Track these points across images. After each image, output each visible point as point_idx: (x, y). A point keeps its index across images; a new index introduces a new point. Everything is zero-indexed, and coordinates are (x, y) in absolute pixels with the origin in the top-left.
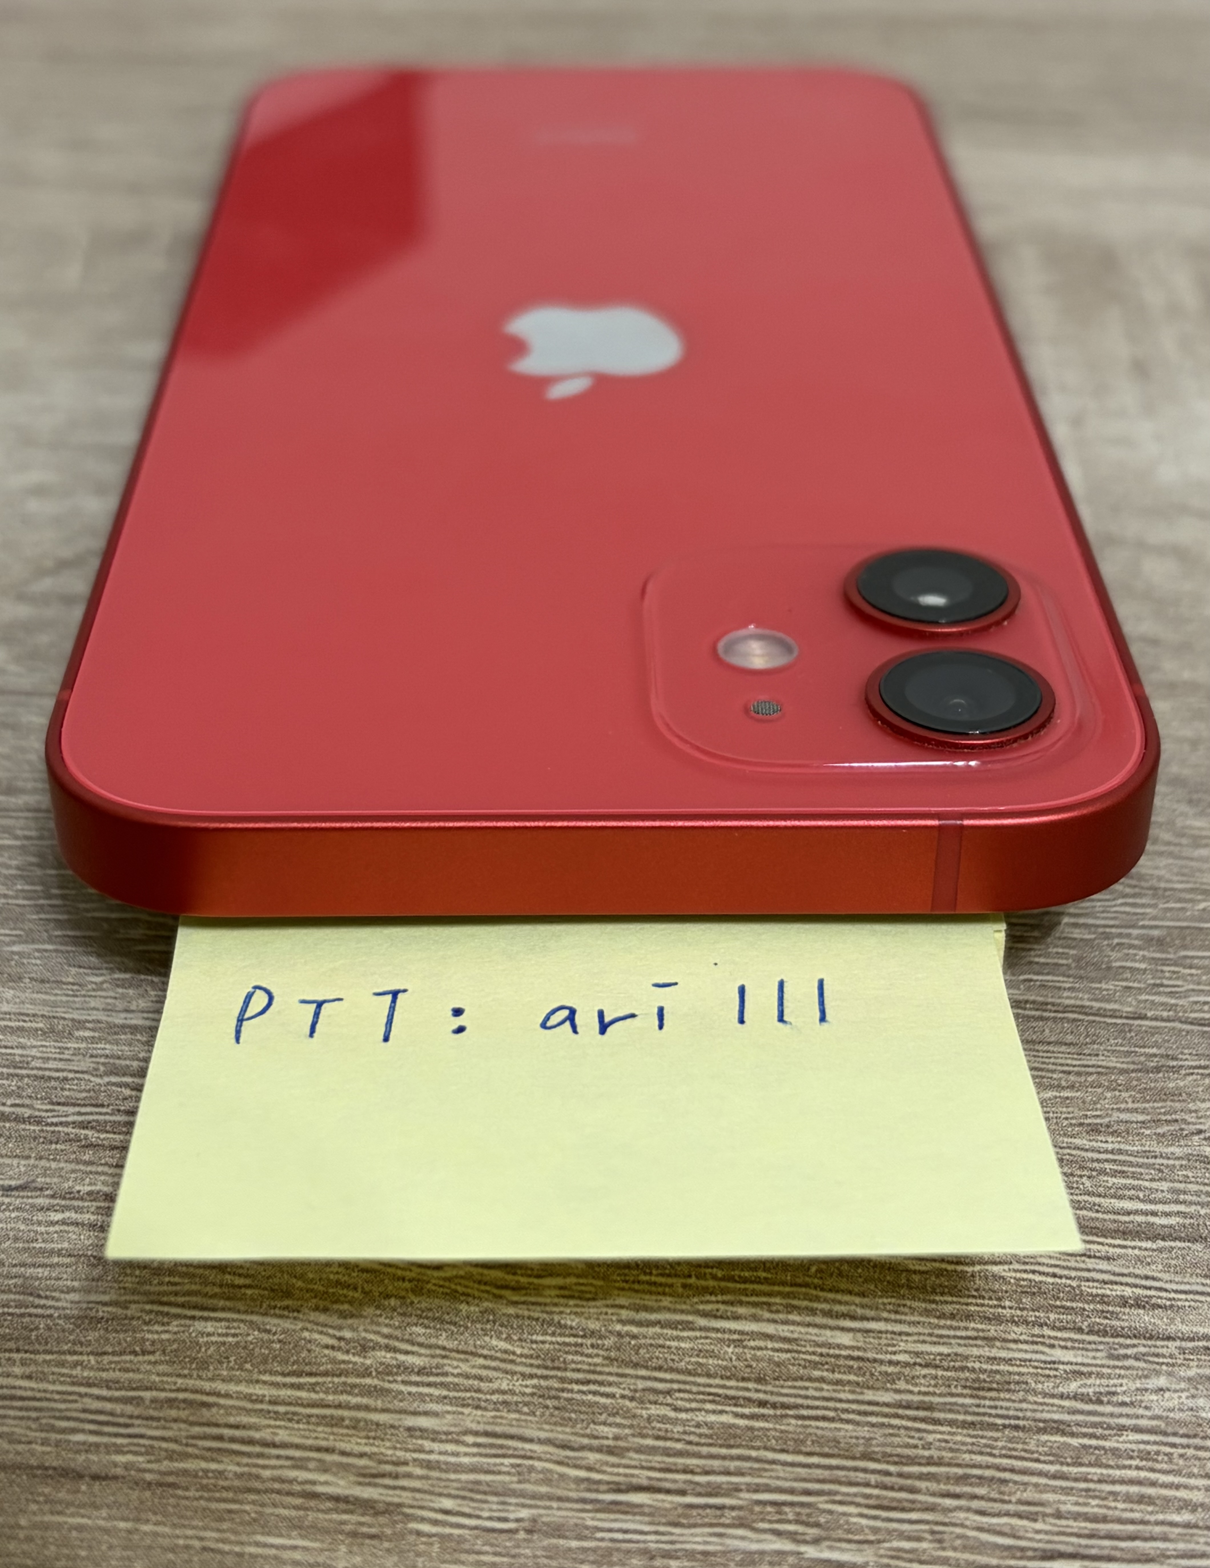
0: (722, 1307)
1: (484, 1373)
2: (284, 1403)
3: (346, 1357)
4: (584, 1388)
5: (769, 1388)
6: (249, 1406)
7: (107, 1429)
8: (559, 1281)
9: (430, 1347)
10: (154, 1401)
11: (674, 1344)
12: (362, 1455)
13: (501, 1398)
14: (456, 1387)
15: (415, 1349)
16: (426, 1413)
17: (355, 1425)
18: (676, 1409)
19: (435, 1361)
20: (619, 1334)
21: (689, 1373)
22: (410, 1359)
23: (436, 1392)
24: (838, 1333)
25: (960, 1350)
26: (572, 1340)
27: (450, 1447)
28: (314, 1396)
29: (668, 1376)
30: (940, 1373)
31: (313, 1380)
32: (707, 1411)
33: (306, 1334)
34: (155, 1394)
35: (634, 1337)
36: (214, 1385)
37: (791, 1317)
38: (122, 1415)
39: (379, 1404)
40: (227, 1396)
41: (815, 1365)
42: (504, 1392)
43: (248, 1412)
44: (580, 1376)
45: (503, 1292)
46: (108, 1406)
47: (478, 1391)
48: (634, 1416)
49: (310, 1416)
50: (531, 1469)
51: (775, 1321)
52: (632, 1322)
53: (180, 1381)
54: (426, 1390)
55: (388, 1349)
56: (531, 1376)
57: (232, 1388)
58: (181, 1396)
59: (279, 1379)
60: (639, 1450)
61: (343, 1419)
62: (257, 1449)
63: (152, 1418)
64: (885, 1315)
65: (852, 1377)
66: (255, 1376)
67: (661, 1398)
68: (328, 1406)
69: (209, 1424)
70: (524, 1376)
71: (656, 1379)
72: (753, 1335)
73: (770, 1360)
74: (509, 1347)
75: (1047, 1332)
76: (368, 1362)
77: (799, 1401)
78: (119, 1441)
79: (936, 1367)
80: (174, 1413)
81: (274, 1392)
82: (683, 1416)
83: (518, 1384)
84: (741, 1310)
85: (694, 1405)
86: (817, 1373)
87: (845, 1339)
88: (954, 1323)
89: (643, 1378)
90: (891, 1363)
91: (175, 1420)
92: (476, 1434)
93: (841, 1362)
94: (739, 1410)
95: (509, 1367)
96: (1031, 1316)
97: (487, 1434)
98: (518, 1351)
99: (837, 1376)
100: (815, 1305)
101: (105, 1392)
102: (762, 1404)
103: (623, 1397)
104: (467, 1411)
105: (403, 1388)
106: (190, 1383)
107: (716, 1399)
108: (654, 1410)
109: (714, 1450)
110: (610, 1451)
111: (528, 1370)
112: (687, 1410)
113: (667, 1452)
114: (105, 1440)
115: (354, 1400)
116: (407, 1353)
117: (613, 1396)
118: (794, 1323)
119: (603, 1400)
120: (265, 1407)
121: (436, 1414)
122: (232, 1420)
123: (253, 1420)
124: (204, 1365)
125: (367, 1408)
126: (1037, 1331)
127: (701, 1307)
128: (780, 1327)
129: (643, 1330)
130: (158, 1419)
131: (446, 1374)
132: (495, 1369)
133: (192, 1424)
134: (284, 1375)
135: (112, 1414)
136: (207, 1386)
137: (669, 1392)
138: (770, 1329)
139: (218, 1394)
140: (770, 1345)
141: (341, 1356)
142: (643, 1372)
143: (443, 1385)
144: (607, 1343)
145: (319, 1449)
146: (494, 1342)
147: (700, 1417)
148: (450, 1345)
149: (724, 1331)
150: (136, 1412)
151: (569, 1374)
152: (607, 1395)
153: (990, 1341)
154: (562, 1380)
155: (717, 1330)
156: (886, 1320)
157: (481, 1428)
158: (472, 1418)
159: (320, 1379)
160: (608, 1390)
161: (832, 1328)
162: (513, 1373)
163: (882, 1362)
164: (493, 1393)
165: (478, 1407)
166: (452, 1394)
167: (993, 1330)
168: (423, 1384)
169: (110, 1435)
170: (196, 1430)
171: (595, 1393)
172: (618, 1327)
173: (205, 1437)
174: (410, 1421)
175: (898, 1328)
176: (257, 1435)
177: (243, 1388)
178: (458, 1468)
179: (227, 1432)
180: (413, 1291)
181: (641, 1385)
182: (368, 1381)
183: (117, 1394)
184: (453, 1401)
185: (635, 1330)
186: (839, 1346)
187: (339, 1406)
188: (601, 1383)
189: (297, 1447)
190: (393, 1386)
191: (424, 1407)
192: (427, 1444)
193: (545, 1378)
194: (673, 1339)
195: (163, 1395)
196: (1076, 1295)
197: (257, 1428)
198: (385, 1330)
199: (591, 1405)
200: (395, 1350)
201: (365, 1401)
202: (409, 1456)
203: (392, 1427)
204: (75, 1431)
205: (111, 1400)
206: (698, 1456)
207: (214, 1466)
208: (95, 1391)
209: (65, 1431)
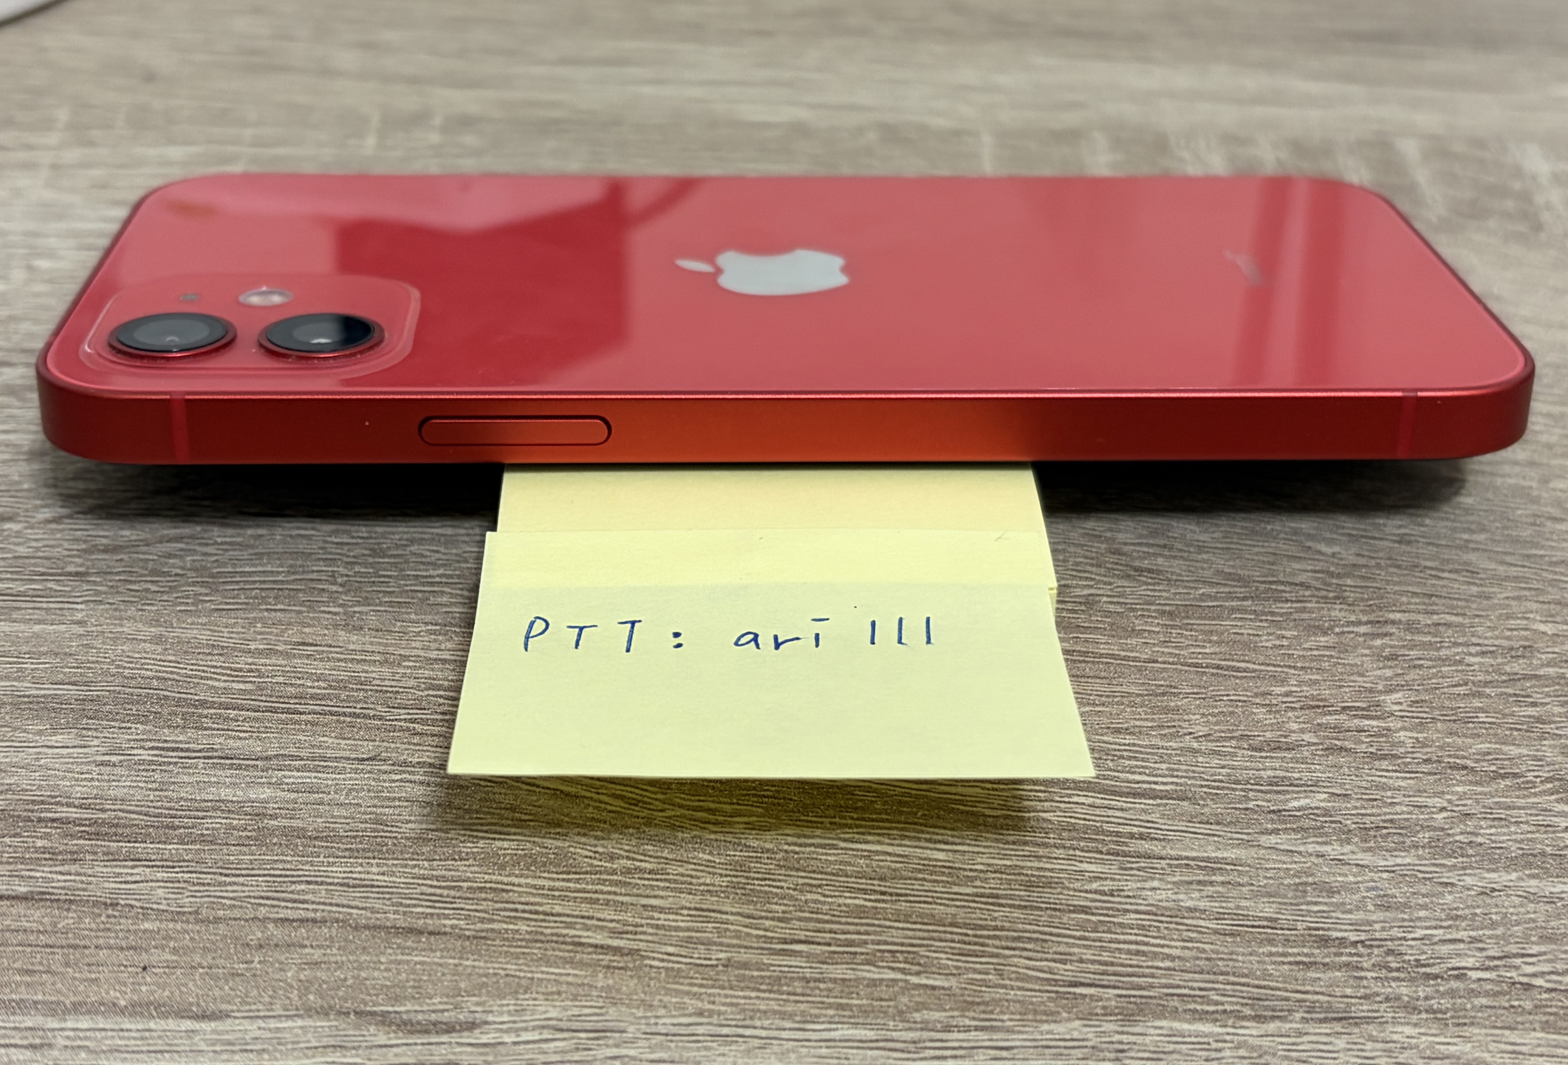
0: (856, 836)
1: (694, 873)
2: (558, 890)
3: (600, 863)
4: (763, 883)
5: (888, 884)
6: (535, 891)
7: (437, 905)
8: (746, 819)
9: (657, 857)
10: (469, 888)
11: (824, 857)
12: (612, 921)
13: (706, 888)
14: (675, 882)
15: (647, 858)
16: (655, 897)
17: (607, 903)
18: (824, 896)
19: (660, 866)
20: (786, 851)
21: (834, 875)
22: (643, 865)
23: (662, 884)
24: (935, 852)
25: (1018, 863)
26: (754, 854)
27: (672, 917)
28: (578, 886)
29: (820, 876)
30: (1004, 876)
31: (577, 876)
32: (846, 897)
33: (572, 849)
34: (470, 884)
35: (797, 853)
36: (510, 879)
37: (904, 842)
38: (448, 896)
39: (623, 891)
40: (519, 885)
41: (920, 871)
42: (708, 885)
43: (533, 895)
44: (760, 876)
45: (707, 826)
46: (438, 891)
47: (691, 884)
48: (797, 900)
49: (576, 898)
50: (727, 930)
51: (892, 845)
52: (795, 844)
53: (486, 877)
54: (655, 883)
55: (628, 858)
56: (726, 876)
57: (523, 881)
58: (488, 885)
59: (555, 876)
60: (800, 919)
61: (598, 900)
62: (541, 917)
63: (469, 899)
64: (968, 842)
65: (944, 878)
66: (538, 874)
67: (814, 889)
68: (588, 892)
69: (507, 902)
70: (721, 875)
71: (811, 878)
72: (877, 853)
73: (889, 868)
74: (710, 858)
75: (1078, 853)
76: (615, 866)
77: (908, 892)
78: (447, 912)
79: (1002, 873)
80: (483, 895)
81: (552, 883)
82: (830, 900)
83: (717, 880)
84: (870, 838)
85: (837, 894)
86: (920, 876)
87: (941, 856)
88: (1015, 847)
89: (802, 877)
90: (971, 870)
91: (485, 900)
92: (689, 909)
93: (938, 869)
94: (867, 897)
95: (711, 870)
96: (1068, 844)
97: (696, 909)
98: (718, 861)
99: (934, 877)
100: (920, 835)
101: (435, 883)
102: (883, 893)
103: (789, 888)
104: (682, 895)
105: (639, 881)
106: (494, 878)
107: (851, 890)
108: (809, 896)
109: (850, 920)
110: (780, 920)
111: (724, 872)
112: (832, 897)
113: (818, 921)
114: (437, 911)
115: (606, 889)
116: (641, 861)
117: (782, 888)
118: (905, 846)
119: (775, 890)
120: (545, 892)
121: (662, 897)
122: (523, 900)
123: (538, 900)
124: (502, 867)
125: (615, 893)
126: (1071, 852)
127: (842, 836)
128: (896, 848)
129: (803, 849)
130: (473, 899)
131: (668, 874)
132: (702, 871)
133: (496, 902)
134: (557, 873)
135: (441, 896)
136: (505, 880)
137: (820, 886)
138: (890, 849)
139: (514, 885)
140: (889, 858)
141: (596, 862)
142: (803, 874)
143: (666, 880)
144: (778, 856)
145: (583, 917)
146: (701, 855)
147: (841, 901)
148: (670, 856)
149: (858, 850)
150: (458, 895)
151: (752, 875)
152: (778, 887)
153: (1039, 858)
154: (747, 878)
155: (853, 850)
156: (969, 845)
157: (692, 905)
158: (686, 900)
159: (582, 876)
160: (778, 884)
161: (931, 849)
162: (714, 874)
163: (965, 870)
164: (700, 885)
165: (690, 893)
166: (672, 886)
167: (1041, 851)
168: (653, 880)
169: (440, 908)
170: (499, 905)
171: (769, 886)
172: (786, 847)
173: (505, 910)
174: (644, 901)
175: (976, 849)
176: (540, 909)
177: (529, 881)
178: (677, 929)
179: (520, 907)
180: (645, 824)
181: (801, 881)
182: (615, 877)
183: (444, 884)
184: (673, 890)
185: (797, 849)
186: (936, 860)
187: (596, 892)
188: (774, 880)
189: (568, 916)
190: (632, 881)
191: (654, 893)
192: (656, 915)
193: (736, 876)
194: (823, 854)
195: (475, 885)
196: (1099, 831)
197: (541, 905)
198: (626, 848)
199: (766, 893)
200: (634, 859)
201: (613, 889)
202: (643, 922)
203: (632, 904)
204: (415, 906)
205: (439, 887)
206: (840, 923)
207: (511, 927)
208: (429, 882)
209: (409, 906)
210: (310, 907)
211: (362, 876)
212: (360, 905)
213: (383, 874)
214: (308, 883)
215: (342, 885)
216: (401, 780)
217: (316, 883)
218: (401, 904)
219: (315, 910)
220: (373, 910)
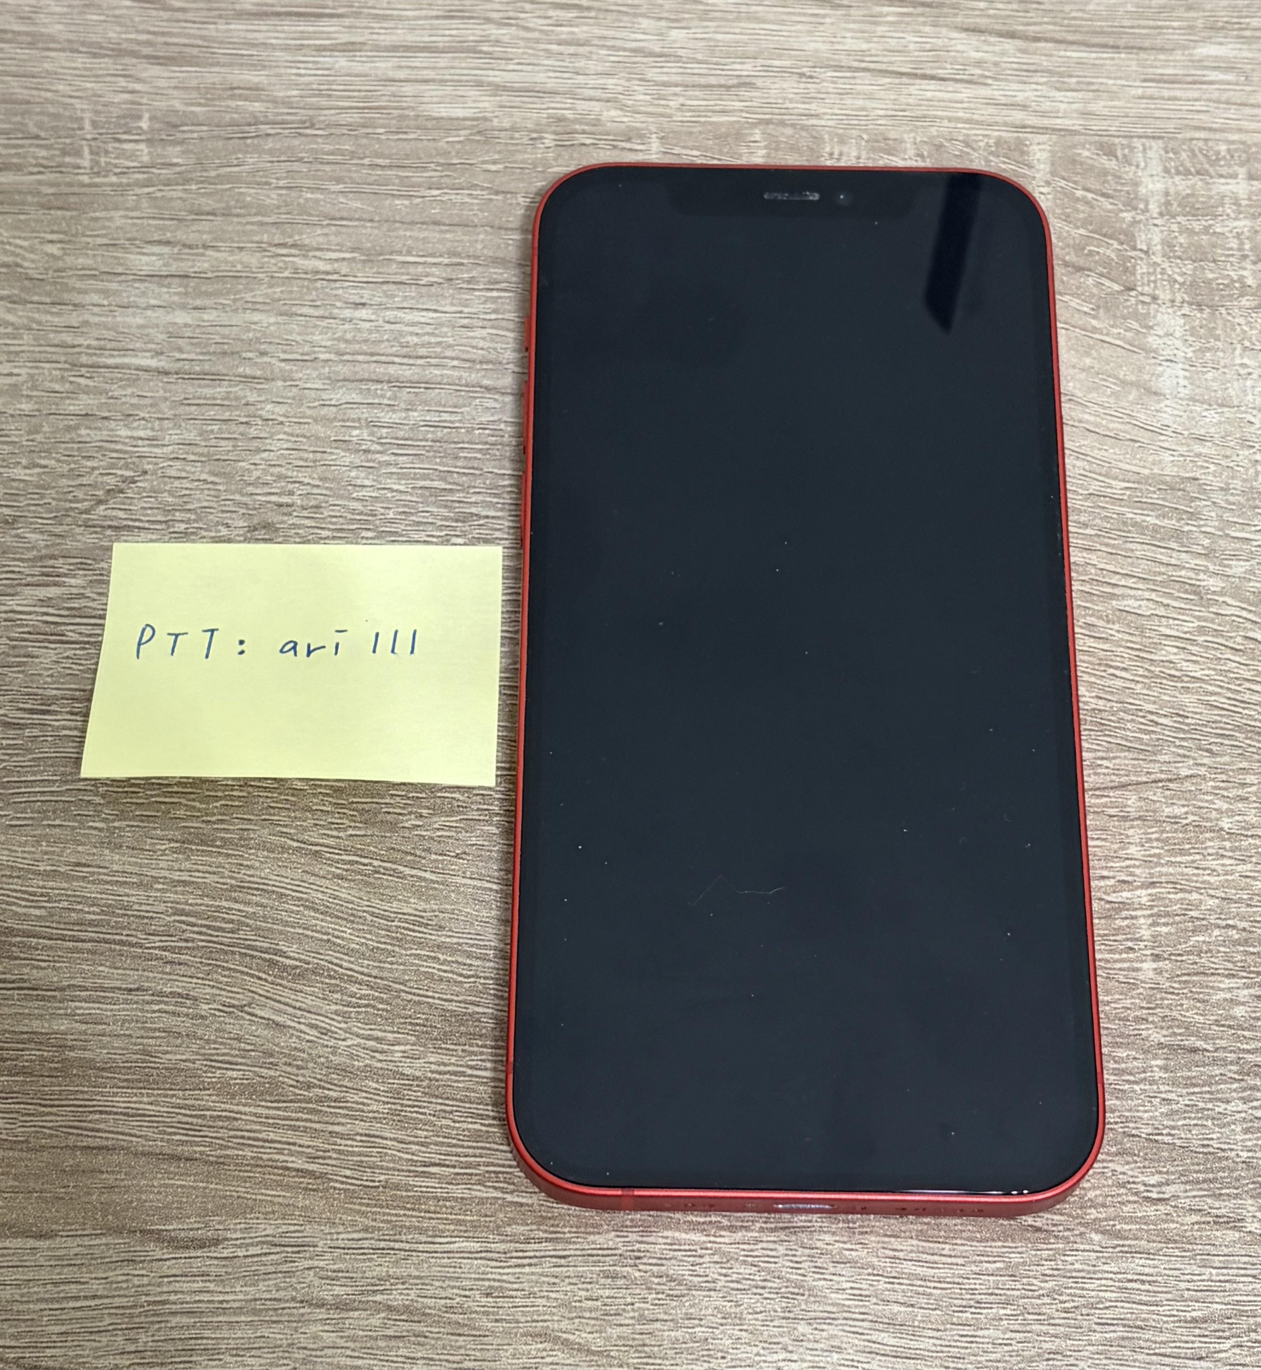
4: (413, 1110)
8: (402, 1047)
9: (340, 1086)
10: (211, 1117)
11: (457, 1084)
12: (309, 1147)
13: (374, 1115)
14: (353, 1109)
15: (332, 1087)
16: (338, 1124)
17: (305, 1130)
18: (454, 1121)
19: (342, 1095)
20: (430, 1079)
21: (463, 1100)
22: (331, 1093)
23: (342, 1112)
26: (408, 1082)
27: (349, 1142)
28: (284, 1115)
29: (452, 1102)
31: (284, 1106)
32: (467, 1122)
33: (282, 1078)
34: (211, 1112)
38: (196, 1125)
39: (316, 1119)
40: (245, 1114)
42: (375, 1112)
44: (410, 1103)
46: (190, 1120)
47: (363, 1111)
48: (435, 1125)
50: (386, 1154)
52: (436, 1072)
54: (338, 1111)
55: (320, 1087)
56: (388, 1103)
57: (247, 1109)
58: (224, 1114)
60: (436, 1144)
62: (261, 1144)
63: (211, 1127)
67: (448, 1115)
69: (237, 1130)
70: (385, 1103)
71: (445, 1104)
74: (378, 1086)
76: (311, 1095)
78: (196, 1139)
80: (221, 1124)
81: (267, 1112)
83: (381, 1107)
89: (439, 1104)
91: (222, 1128)
92: (361, 1135)
94: (483, 1122)
95: (377, 1097)
97: (366, 1135)
98: (382, 1089)
101: (188, 1112)
102: (495, 1118)
103: (431, 1114)
104: (356, 1122)
105: (326, 1110)
106: (227, 1106)
108: (444, 1122)
109: (470, 1144)
110: (422, 1144)
111: (386, 1100)
112: (460, 1121)
113: (449, 1145)
114: (189, 1138)
116: (328, 1090)
117: (425, 1114)
119: (420, 1116)
120: (263, 1120)
121: (343, 1124)
122: (247, 1128)
123: (258, 1127)
124: (233, 1096)
125: (311, 1121)
127: (470, 1063)
129: (442, 1076)
130: (214, 1127)
131: (348, 1102)
132: (370, 1099)
133: (229, 1130)
134: (271, 1102)
135: (192, 1124)
136: (235, 1108)
137: (451, 1112)
139: (241, 1113)
141: (297, 1091)
142: (440, 1101)
143: (347, 1108)
144: (424, 1084)
145: (289, 1144)
147: (465, 1126)
148: (349, 1085)
149: (480, 1077)
150: (203, 1123)
151: (405, 1102)
152: (422, 1113)
154: (402, 1105)
155: (476, 1076)
157: (364, 1132)
158: (360, 1127)
159: (287, 1105)
160: (423, 1110)
162: (379, 1101)
164: (370, 1112)
165: (362, 1120)
166: (350, 1113)
168: (337, 1108)
170: (232, 1133)
171: (417, 1112)
172: (429, 1075)
173: (236, 1137)
174: (331, 1128)
176: (260, 1136)
177: (252, 1109)
178: (353, 1154)
181: (439, 1107)
182: (311, 1106)
184: (350, 1117)
185: (438, 1076)
187: (297, 1120)
188: (419, 1107)
189: (279, 1142)
190: (323, 1108)
191: (338, 1120)
192: (339, 1141)
193: (394, 1104)
195: (215, 1113)
197: (260, 1132)
199: (415, 1119)
200: (324, 1088)
201: (309, 1117)
202: (330, 1147)
203: (322, 1131)
204: (175, 1134)
205: (191, 1116)
206: (462, 1147)
207: (241, 1153)
208: (183, 1111)
209: (170, 1134)
210: (104, 1135)
211: (137, 1106)
212: (138, 1133)
213: (151, 1104)
214: (101, 1112)
215: (124, 1114)
216: (159, 1011)
217: (106, 1113)
218: (165, 1133)
219: (107, 1138)
220: (145, 1138)
